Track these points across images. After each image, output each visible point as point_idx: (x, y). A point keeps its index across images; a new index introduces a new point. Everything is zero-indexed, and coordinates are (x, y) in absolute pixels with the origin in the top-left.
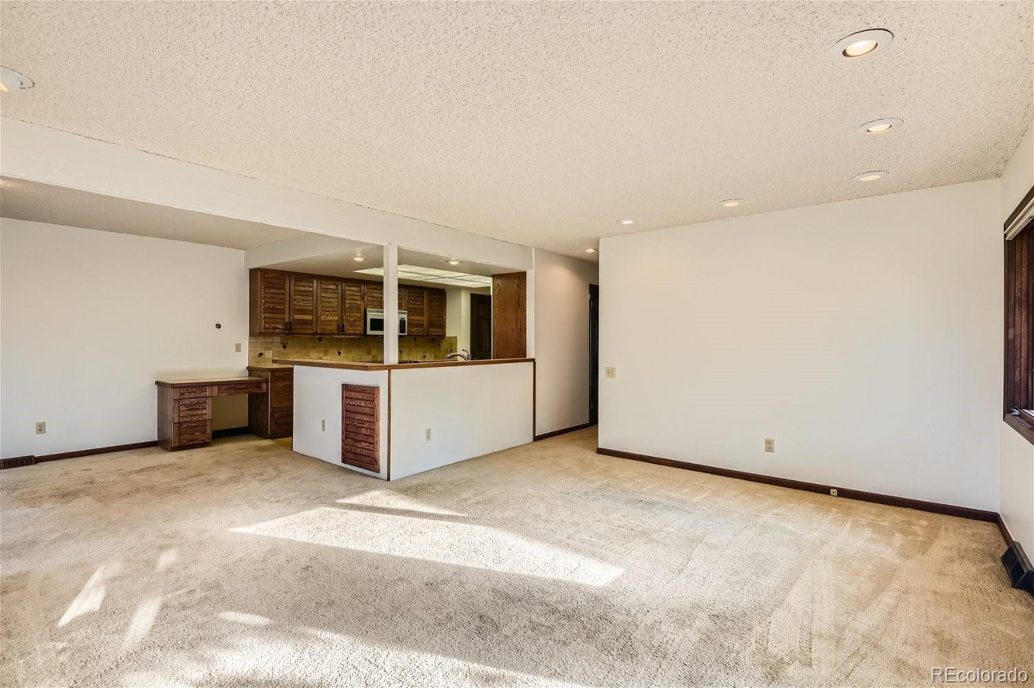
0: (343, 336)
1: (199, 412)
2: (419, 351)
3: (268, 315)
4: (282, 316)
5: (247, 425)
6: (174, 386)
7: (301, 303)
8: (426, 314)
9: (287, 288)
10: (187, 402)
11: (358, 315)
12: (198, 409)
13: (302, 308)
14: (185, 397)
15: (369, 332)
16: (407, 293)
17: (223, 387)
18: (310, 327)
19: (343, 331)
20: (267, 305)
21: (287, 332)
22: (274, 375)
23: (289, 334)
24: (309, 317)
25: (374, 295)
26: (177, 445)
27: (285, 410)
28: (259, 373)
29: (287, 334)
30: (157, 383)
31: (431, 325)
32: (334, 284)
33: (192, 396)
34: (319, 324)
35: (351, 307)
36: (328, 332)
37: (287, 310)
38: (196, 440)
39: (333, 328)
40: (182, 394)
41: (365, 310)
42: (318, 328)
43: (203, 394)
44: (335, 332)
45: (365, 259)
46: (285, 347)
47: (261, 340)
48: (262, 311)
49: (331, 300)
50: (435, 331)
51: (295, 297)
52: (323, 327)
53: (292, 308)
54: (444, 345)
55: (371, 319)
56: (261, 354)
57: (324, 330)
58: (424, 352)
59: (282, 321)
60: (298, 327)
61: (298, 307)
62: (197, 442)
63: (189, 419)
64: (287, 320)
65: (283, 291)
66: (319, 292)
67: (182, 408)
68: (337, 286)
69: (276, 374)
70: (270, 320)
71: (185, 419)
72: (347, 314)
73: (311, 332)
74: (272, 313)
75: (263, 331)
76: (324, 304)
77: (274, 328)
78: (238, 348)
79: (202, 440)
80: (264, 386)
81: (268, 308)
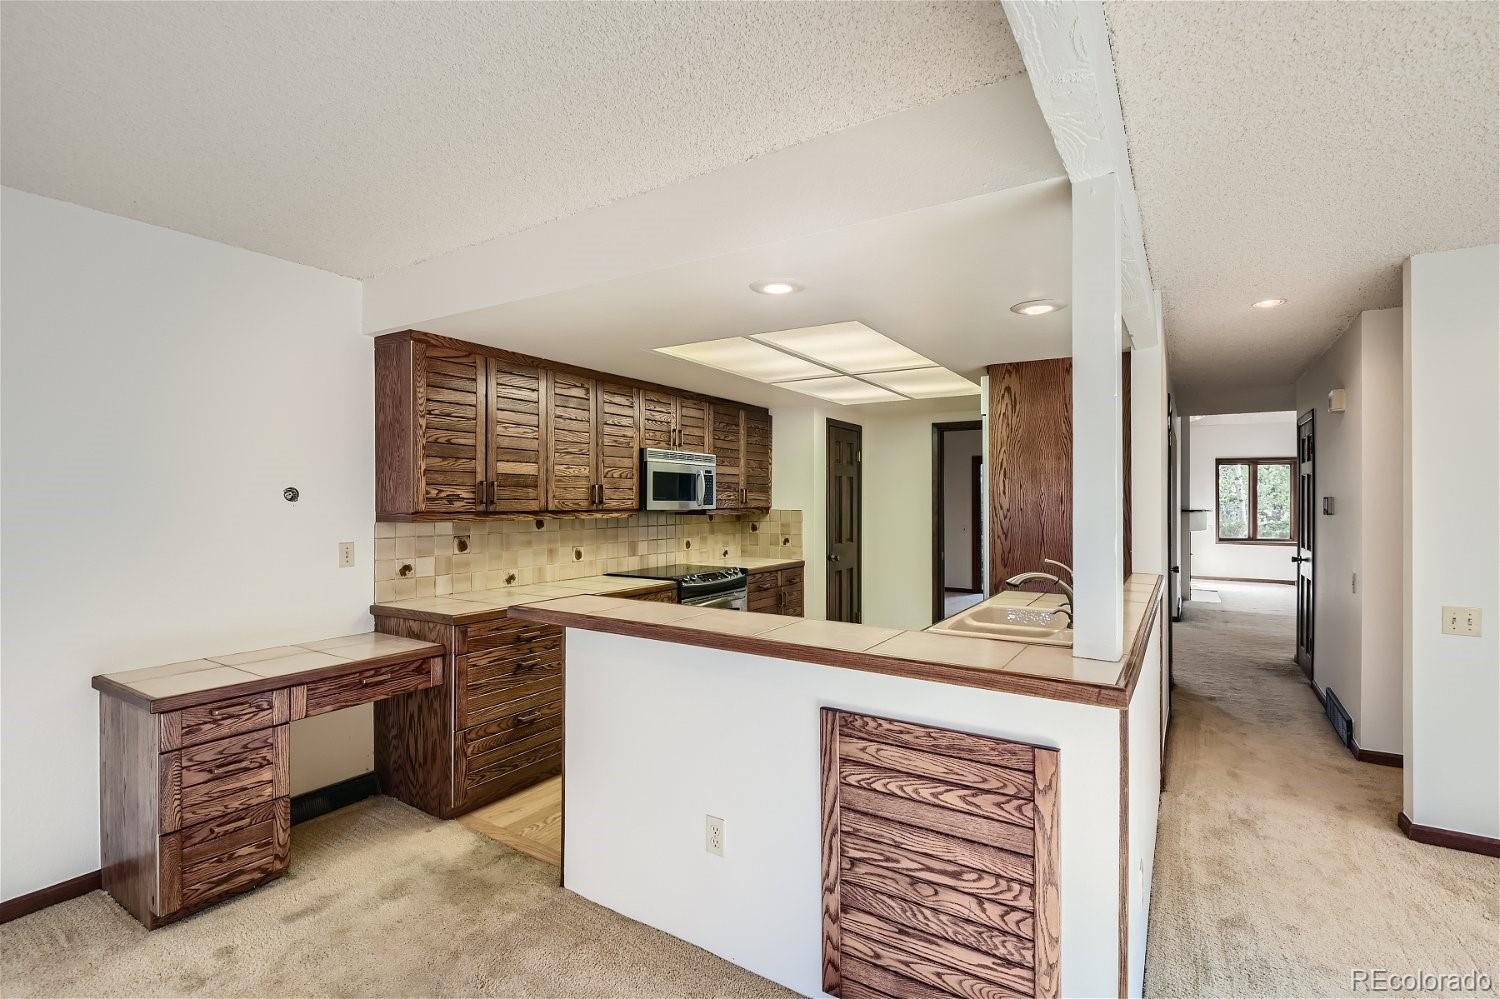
0: (599, 516)
1: (247, 780)
2: (716, 542)
3: (436, 462)
4: (470, 465)
5: (372, 769)
6: (162, 707)
7: (513, 431)
8: (742, 462)
9: (481, 391)
10: (207, 754)
11: (627, 462)
12: (246, 769)
13: (515, 444)
14: (201, 738)
15: (653, 505)
16: (712, 413)
17: (323, 688)
18: (531, 492)
19: (601, 502)
20: (435, 434)
21: (482, 508)
22: (465, 633)
23: (486, 513)
24: (528, 469)
25: (658, 416)
26: (176, 905)
27: (494, 728)
28: (415, 626)
29: (478, 514)
30: (99, 683)
31: (750, 486)
32: (582, 386)
33: (225, 731)
34: (553, 485)
35: (616, 445)
36: (570, 506)
37: (481, 449)
38: (242, 872)
39: (579, 494)
40: (191, 730)
41: (642, 451)
42: (550, 495)
43: (263, 718)
44: (584, 504)
45: (798, 289)
46: (463, 546)
47: (405, 529)
48: (421, 452)
49: (575, 425)
50: (754, 499)
51: (501, 415)
52: (559, 493)
53: (492, 445)
54: (767, 527)
55: (655, 473)
56: (406, 569)
57: (563, 500)
58: (726, 544)
59: (468, 480)
60: (507, 493)
61: (505, 442)
62: (244, 878)
63: (216, 810)
64: (480, 477)
65: (471, 399)
66: (551, 406)
67: (193, 777)
68: (587, 390)
69: (472, 631)
70: (440, 478)
71: (202, 813)
72: (608, 461)
73: (534, 506)
74: (444, 458)
75: (422, 507)
76: (563, 435)
77: (451, 499)
78: (347, 554)
79: (259, 868)
80: (437, 667)
81: (436, 441)
